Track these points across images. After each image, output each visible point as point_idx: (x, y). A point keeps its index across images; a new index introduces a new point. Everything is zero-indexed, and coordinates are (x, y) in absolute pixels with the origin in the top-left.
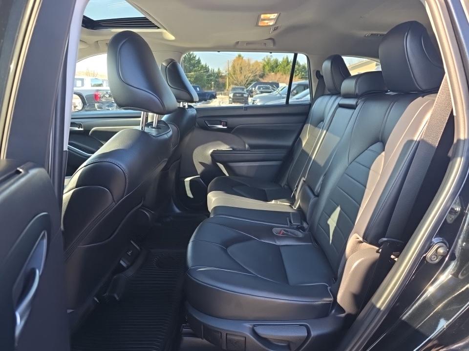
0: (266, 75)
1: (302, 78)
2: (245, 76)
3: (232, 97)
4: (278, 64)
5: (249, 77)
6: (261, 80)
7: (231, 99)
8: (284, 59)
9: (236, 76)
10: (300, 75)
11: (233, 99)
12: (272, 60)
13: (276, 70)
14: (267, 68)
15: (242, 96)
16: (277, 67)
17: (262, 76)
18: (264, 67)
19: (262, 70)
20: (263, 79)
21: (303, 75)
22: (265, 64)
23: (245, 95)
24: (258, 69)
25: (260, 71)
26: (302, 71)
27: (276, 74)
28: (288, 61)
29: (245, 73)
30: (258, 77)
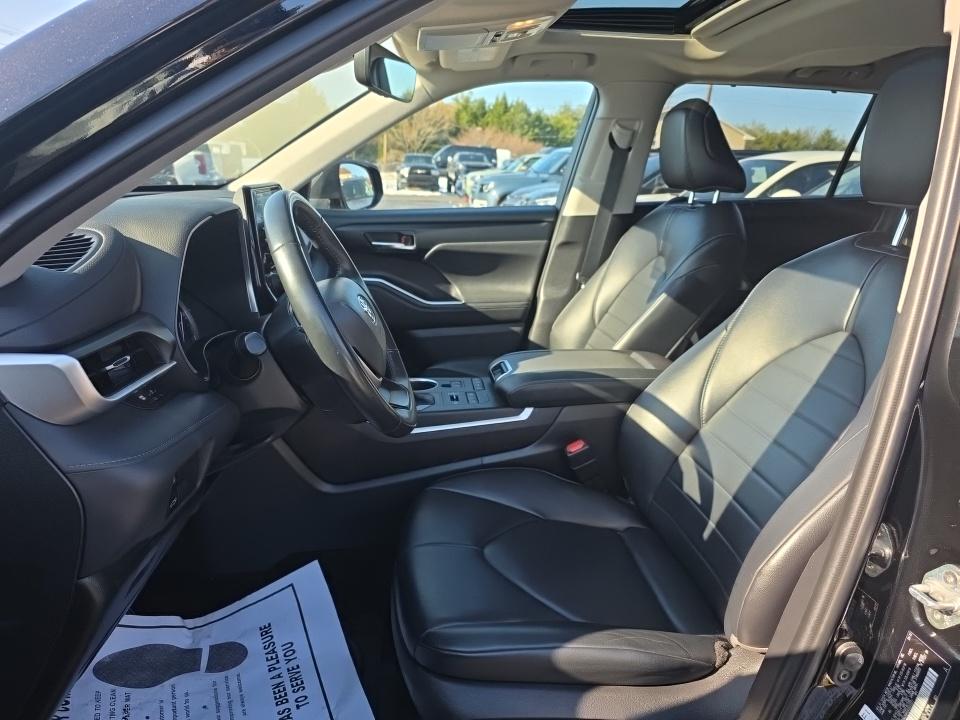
0: (462, 131)
1: (534, 140)
2: (419, 131)
3: (407, 175)
4: (487, 109)
5: (429, 134)
6: (454, 142)
7: (404, 181)
8: (497, 99)
9: (400, 131)
10: (530, 133)
11: (409, 180)
12: (472, 100)
13: (482, 121)
14: (465, 117)
15: (428, 173)
16: (484, 114)
17: (455, 133)
18: (458, 115)
19: (454, 119)
20: (457, 139)
21: (537, 134)
22: (461, 107)
23: (434, 173)
24: (447, 118)
25: (451, 122)
26: (535, 127)
27: (484, 129)
28: (506, 104)
29: (419, 126)
30: (445, 136)
